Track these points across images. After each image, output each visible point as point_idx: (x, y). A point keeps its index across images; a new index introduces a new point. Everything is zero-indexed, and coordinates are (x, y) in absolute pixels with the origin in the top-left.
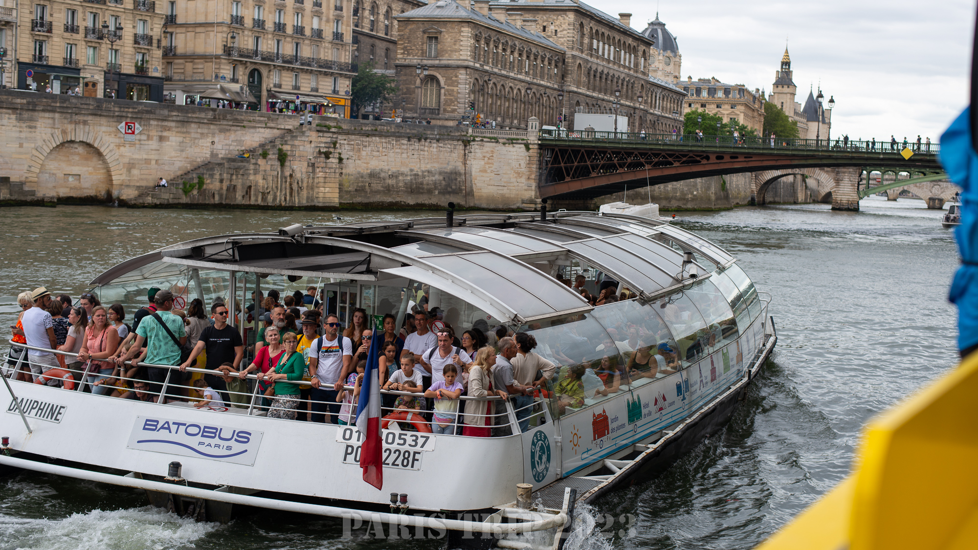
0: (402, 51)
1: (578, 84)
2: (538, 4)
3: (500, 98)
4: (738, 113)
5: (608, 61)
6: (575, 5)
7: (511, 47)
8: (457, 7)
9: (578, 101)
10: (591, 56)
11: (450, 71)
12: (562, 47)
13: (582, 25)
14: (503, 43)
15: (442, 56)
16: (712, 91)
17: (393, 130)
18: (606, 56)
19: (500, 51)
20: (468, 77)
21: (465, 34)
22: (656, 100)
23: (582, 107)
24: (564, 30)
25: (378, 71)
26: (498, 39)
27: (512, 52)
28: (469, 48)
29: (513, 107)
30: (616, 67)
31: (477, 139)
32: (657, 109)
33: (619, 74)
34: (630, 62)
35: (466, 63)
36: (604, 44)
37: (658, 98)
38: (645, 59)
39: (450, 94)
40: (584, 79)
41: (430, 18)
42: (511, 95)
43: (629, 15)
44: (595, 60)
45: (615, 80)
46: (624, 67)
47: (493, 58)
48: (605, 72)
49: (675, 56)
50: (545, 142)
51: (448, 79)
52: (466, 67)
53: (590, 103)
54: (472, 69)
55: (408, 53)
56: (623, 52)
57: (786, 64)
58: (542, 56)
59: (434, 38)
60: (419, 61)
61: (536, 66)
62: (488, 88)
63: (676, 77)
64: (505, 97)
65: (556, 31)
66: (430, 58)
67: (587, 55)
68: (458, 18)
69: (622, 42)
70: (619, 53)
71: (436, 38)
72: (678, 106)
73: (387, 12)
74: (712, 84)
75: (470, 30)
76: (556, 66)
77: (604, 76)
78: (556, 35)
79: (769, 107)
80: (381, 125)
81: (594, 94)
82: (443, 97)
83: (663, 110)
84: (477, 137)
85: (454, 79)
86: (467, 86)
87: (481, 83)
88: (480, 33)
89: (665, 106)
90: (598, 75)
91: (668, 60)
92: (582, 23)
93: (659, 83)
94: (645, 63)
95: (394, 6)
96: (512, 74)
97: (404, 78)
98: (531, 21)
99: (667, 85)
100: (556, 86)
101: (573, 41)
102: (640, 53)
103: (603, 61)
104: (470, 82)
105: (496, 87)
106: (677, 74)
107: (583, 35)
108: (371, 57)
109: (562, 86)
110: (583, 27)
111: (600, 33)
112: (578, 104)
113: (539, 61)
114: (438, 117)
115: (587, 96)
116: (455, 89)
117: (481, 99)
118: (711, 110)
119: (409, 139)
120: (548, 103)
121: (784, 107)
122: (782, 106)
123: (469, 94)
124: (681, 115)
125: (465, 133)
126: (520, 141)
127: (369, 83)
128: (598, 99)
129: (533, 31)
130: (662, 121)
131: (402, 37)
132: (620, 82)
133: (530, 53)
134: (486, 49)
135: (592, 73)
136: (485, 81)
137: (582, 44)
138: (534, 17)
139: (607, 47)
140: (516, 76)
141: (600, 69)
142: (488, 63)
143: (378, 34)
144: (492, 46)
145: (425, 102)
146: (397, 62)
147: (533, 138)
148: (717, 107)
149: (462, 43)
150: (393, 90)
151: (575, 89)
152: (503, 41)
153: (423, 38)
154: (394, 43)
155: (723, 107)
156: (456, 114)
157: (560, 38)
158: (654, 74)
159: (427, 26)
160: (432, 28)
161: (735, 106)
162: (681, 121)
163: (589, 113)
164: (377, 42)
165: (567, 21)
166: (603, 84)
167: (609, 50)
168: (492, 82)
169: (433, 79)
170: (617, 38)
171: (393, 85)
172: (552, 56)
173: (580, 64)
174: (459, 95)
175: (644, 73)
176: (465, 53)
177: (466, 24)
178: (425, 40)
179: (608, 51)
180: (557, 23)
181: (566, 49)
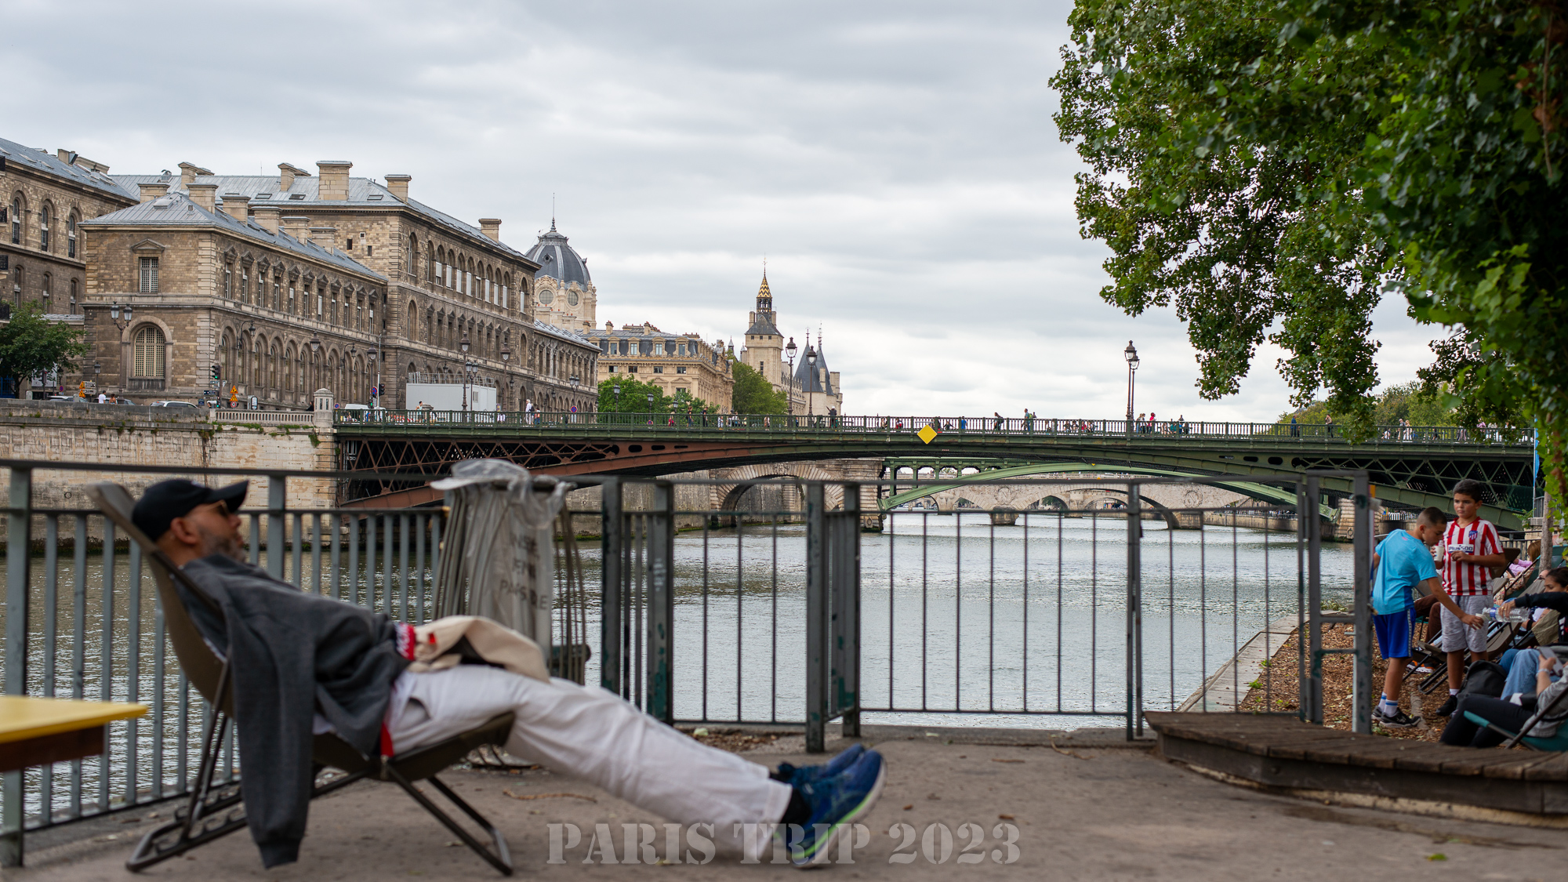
0: (96, 283)
1: (411, 335)
2: (337, 204)
3: (274, 360)
4: (690, 380)
5: (463, 296)
6: (401, 204)
7: (290, 273)
8: (191, 208)
9: (412, 364)
10: (433, 288)
11: (181, 317)
12: (380, 274)
13: (413, 237)
14: (275, 269)
15: (167, 290)
16: (646, 346)
17: (70, 416)
18: (459, 289)
19: (270, 280)
20: (213, 325)
21: (205, 253)
22: (548, 361)
23: (418, 373)
24: (383, 246)
25: (53, 318)
26: (265, 260)
27: (292, 283)
28: (214, 277)
29: (297, 375)
30: (476, 307)
31: (225, 428)
32: (551, 375)
33: (483, 318)
34: (500, 299)
35: (208, 302)
36: (454, 269)
37: (551, 357)
38: (527, 294)
39: (182, 355)
40: (421, 326)
41: (143, 226)
42: (294, 355)
43: (497, 223)
44: (440, 296)
45: (476, 328)
46: (491, 306)
47: (259, 294)
48: (459, 314)
49: (585, 290)
50: (343, 431)
51: (179, 328)
52: (210, 309)
53: (434, 367)
54: (220, 311)
55: (106, 284)
56: (487, 282)
57: (765, 301)
58: (345, 289)
59: (151, 260)
60: (126, 299)
61: (335, 306)
62: (251, 344)
63: (587, 324)
64: (282, 358)
65: (370, 247)
66: (145, 293)
67: (425, 287)
68: (191, 226)
69: (485, 266)
70: (481, 283)
71: (155, 260)
72: (586, 369)
73: (72, 216)
74: (646, 333)
75: (214, 245)
76: (372, 306)
77: (457, 322)
78: (370, 253)
79: (741, 370)
80: (48, 408)
81: (440, 352)
82: (170, 360)
83: (561, 376)
84: (225, 424)
85: (189, 328)
86: (213, 340)
87: (237, 334)
88: (233, 250)
89: (564, 369)
90: (446, 320)
91: (574, 297)
92: (413, 234)
93: (553, 332)
94: (525, 299)
95: (83, 207)
96: (293, 320)
97: (101, 328)
98: (326, 231)
99: (566, 336)
100: (372, 339)
101: (399, 264)
102: (518, 284)
103: (454, 297)
104: (218, 334)
105: (266, 342)
106: (589, 319)
107: (416, 255)
108: (45, 293)
109: (383, 340)
110: (416, 242)
111: (447, 251)
112: (412, 367)
113: (341, 297)
114: (162, 393)
115: (428, 355)
116: (192, 345)
117: (239, 362)
118: (645, 376)
119: (100, 430)
120: (360, 367)
121: (765, 369)
123: (216, 353)
124: (592, 384)
125: (203, 419)
126: (302, 430)
127: (37, 339)
128: (446, 360)
129: (329, 247)
130: (561, 394)
131: (94, 258)
132: (485, 331)
133: (325, 285)
134: (245, 277)
135: (435, 316)
136: (245, 331)
137: (415, 269)
138: (332, 225)
139: (459, 273)
140: (300, 323)
141: (448, 310)
142: (249, 301)
143: (56, 255)
144: (254, 271)
145: (140, 366)
146: (87, 301)
147: (323, 423)
148: (656, 371)
149: (200, 268)
150: (80, 349)
151: (407, 344)
152: (276, 264)
153: (131, 260)
154: (82, 268)
155: (664, 371)
156: (194, 388)
157: (377, 259)
158: (544, 319)
159: (138, 239)
160: (148, 243)
161: (684, 369)
162: (593, 395)
163: (431, 382)
164: (55, 268)
165: (387, 232)
166: (455, 335)
167: (464, 280)
168: (257, 334)
169: (151, 328)
170: (477, 259)
171: (80, 341)
172: (363, 290)
173: (412, 301)
174: (199, 356)
175: (525, 317)
176: (208, 284)
177: (208, 236)
178: (136, 264)
179: (462, 281)
180: (371, 235)
181: (388, 277)
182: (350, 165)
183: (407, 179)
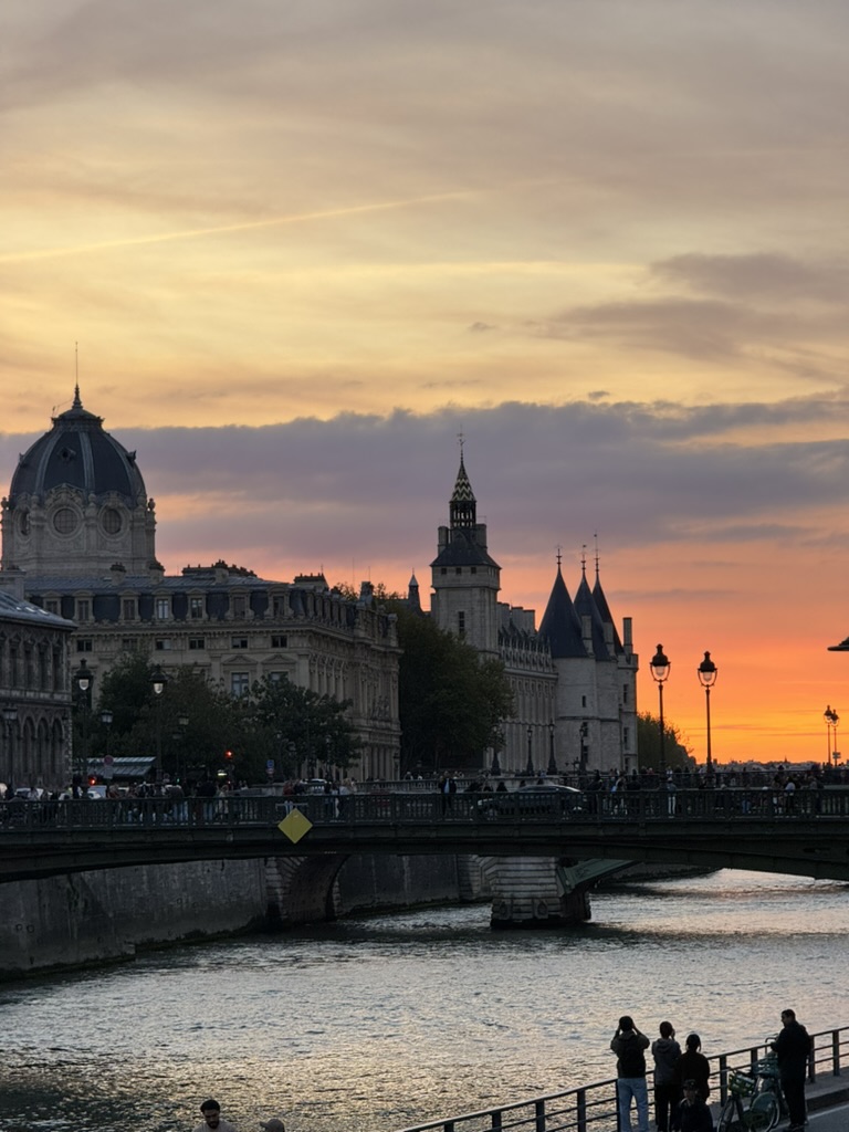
4: (294, 658)
57: (463, 505)
74: (219, 580)
91: (114, 520)
121: (466, 626)
122: (462, 624)
124: (58, 685)
161: (284, 640)
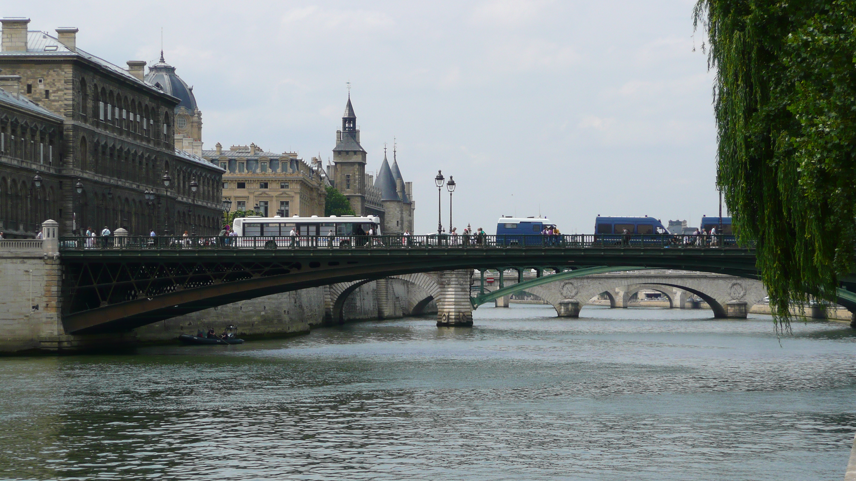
1: (83, 166)
2: (19, 54)
4: (292, 194)
5: (120, 130)
6: (73, 54)
10: (98, 125)
12: (57, 114)
16: (253, 164)
18: (117, 124)
24: (58, 90)
30: (130, 140)
33: (136, 149)
34: (148, 131)
36: (113, 107)
38: (168, 126)
40: (90, 158)
44: (103, 131)
45: (131, 157)
46: (142, 138)
49: (192, 114)
50: (67, 254)
53: (100, 193)
56: (138, 117)
57: (350, 121)
58: (32, 129)
61: (24, 143)
65: (47, 92)
67: (92, 124)
69: (137, 103)
72: (213, 188)
74: (252, 153)
76: (52, 142)
77: (116, 153)
78: (47, 97)
81: (104, 180)
90: (108, 151)
91: (182, 120)
92: (83, 79)
93: (187, 157)
94: (168, 130)
98: (10, 79)
101: (72, 105)
102: (162, 118)
103: (113, 131)
106: (198, 141)
107: (85, 97)
109: (60, 171)
110: (85, 85)
111: (108, 92)
113: (28, 136)
115: (96, 183)
118: (253, 192)
124: (218, 201)
128: (110, 186)
130: (193, 211)
132: (137, 160)
133: (17, 126)
135: (100, 149)
137: (85, 109)
138: (12, 74)
139: (117, 111)
147: (51, 249)
148: (262, 187)
151: (79, 174)
155: (269, 186)
157: (54, 101)
158: (181, 146)
161: (287, 184)
162: (219, 210)
165: (62, 78)
166: (115, 164)
167: (121, 115)
172: (45, 129)
173: (83, 137)
175: (168, 146)
180: (48, 81)
181: (62, 117)
182: (28, 21)
183: (75, 31)
